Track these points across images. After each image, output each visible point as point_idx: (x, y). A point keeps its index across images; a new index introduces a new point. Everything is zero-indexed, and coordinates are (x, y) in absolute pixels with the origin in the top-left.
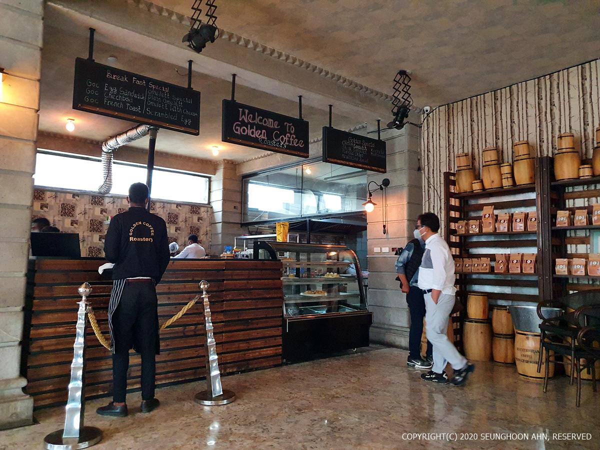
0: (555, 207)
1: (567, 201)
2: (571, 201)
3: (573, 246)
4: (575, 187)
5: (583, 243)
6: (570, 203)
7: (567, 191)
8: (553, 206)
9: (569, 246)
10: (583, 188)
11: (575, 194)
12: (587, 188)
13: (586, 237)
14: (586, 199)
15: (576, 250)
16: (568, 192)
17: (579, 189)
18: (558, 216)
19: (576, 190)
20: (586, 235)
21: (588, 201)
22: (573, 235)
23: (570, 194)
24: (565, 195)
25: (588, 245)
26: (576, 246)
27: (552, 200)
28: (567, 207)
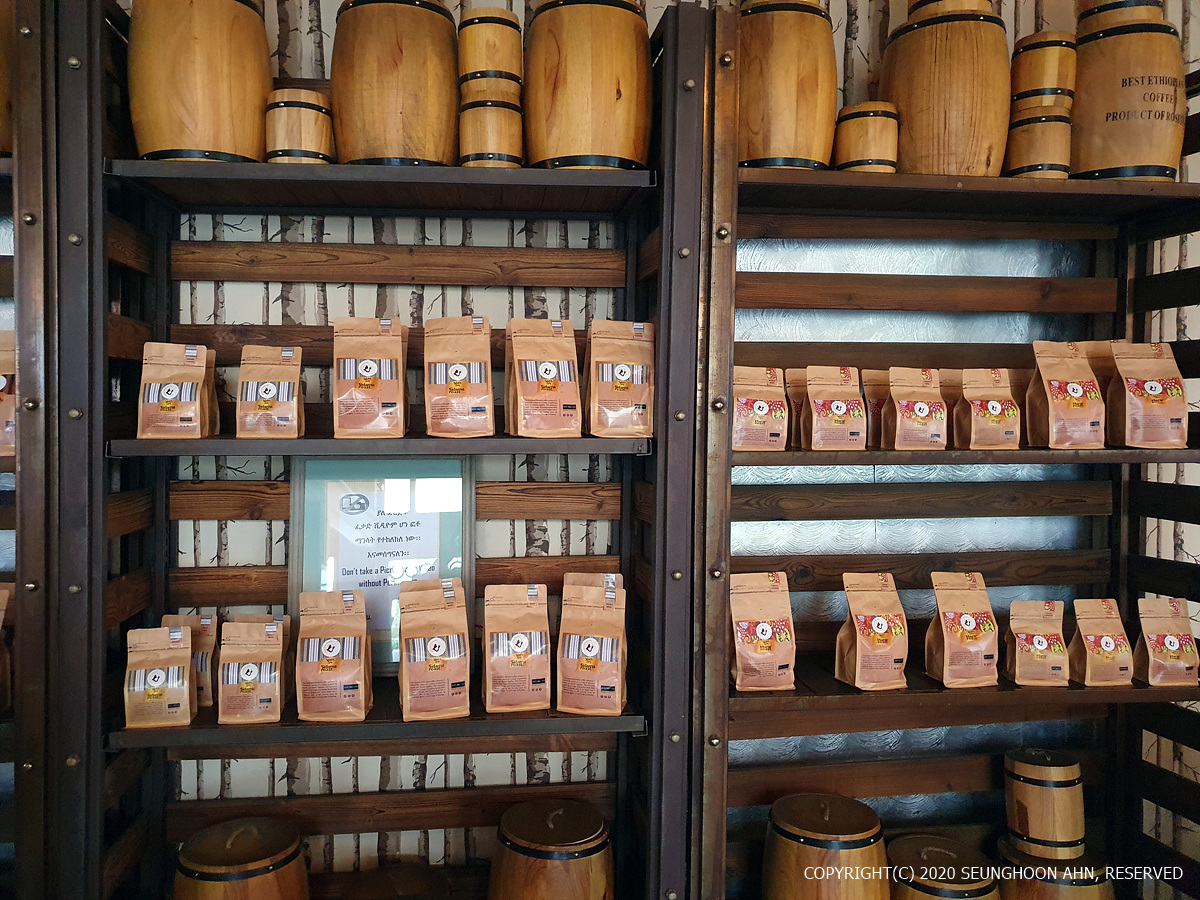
0: (125, 312)
1: (185, 288)
2: (205, 290)
3: (209, 528)
4: (227, 219)
5: (254, 513)
6: (197, 303)
7: (185, 234)
8: (116, 308)
9: (185, 528)
10: (265, 228)
11: (220, 255)
12: (283, 231)
13: (269, 482)
14: (276, 289)
15: (222, 545)
16: (191, 243)
17: (244, 229)
18: (147, 373)
19: (228, 235)
20: (268, 470)
21: (284, 299)
22: (208, 470)
23: (201, 253)
24: (177, 252)
25: (278, 527)
26: (221, 529)
27: (115, 270)
28: (185, 319)
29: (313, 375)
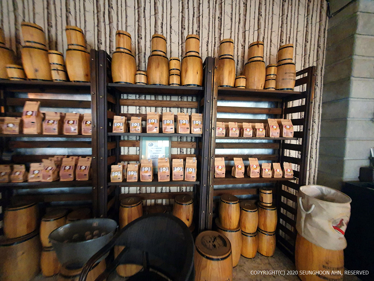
0: (112, 111)
1: (122, 107)
2: (126, 107)
3: (126, 148)
4: (129, 95)
5: (134, 146)
6: (124, 110)
7: (122, 98)
9: (122, 148)
10: (136, 97)
11: (128, 101)
12: (139, 97)
13: (137, 141)
15: (128, 151)
17: (132, 97)
18: (114, 121)
19: (129, 98)
20: (136, 138)
21: (139, 109)
22: (126, 138)
23: (125, 101)
24: (121, 101)
25: (138, 148)
27: (109, 103)
29: (144, 122)
